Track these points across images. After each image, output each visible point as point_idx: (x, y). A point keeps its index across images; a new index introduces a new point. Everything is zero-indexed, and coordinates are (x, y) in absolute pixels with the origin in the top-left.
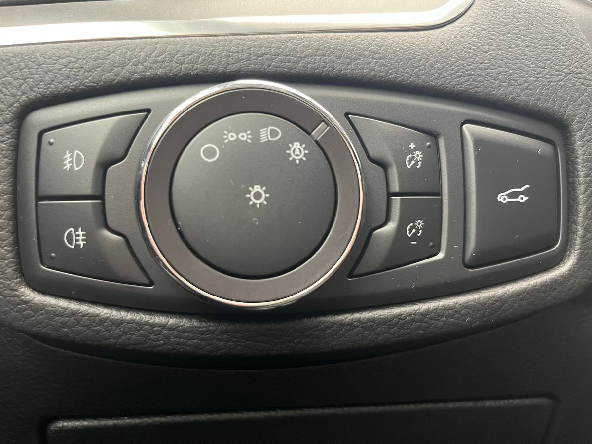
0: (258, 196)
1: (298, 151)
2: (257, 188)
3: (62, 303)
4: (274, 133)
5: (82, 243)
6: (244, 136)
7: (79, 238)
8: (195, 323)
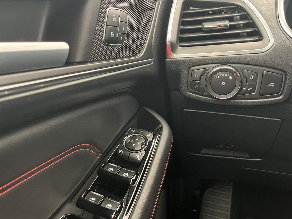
0: (223, 84)
1: (231, 78)
2: (223, 83)
3: (193, 94)
4: (227, 75)
5: (197, 87)
6: (223, 75)
7: (197, 86)
8: (212, 99)
